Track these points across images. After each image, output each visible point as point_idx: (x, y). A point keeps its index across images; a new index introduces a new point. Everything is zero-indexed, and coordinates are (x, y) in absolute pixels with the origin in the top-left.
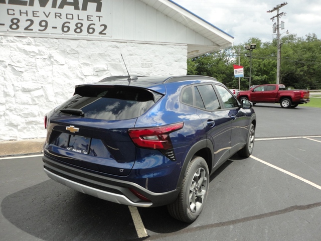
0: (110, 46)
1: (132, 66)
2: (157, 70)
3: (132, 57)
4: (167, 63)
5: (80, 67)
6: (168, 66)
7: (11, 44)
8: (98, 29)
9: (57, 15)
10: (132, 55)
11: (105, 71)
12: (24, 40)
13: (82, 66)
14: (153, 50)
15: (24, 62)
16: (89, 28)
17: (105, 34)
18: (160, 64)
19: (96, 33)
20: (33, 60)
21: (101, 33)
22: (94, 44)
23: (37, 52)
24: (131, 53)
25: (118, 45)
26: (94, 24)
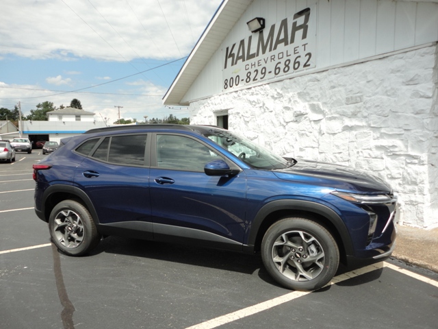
0: (310, 81)
1: (333, 104)
2: (368, 105)
3: (334, 90)
4: (386, 92)
5: (283, 113)
6: (388, 96)
7: (244, 97)
8: (303, 60)
9: (273, 58)
10: (333, 87)
11: (302, 115)
12: (250, 91)
13: (284, 110)
14: (363, 73)
15: (249, 112)
16: (295, 63)
17: (309, 65)
18: (376, 94)
19: (301, 66)
20: (253, 109)
21: (305, 66)
22: (295, 82)
23: (256, 101)
24: (332, 84)
25: (318, 76)
26: (300, 57)
